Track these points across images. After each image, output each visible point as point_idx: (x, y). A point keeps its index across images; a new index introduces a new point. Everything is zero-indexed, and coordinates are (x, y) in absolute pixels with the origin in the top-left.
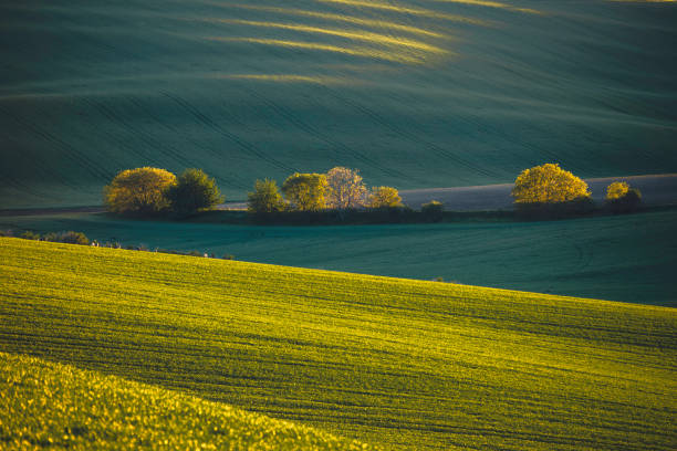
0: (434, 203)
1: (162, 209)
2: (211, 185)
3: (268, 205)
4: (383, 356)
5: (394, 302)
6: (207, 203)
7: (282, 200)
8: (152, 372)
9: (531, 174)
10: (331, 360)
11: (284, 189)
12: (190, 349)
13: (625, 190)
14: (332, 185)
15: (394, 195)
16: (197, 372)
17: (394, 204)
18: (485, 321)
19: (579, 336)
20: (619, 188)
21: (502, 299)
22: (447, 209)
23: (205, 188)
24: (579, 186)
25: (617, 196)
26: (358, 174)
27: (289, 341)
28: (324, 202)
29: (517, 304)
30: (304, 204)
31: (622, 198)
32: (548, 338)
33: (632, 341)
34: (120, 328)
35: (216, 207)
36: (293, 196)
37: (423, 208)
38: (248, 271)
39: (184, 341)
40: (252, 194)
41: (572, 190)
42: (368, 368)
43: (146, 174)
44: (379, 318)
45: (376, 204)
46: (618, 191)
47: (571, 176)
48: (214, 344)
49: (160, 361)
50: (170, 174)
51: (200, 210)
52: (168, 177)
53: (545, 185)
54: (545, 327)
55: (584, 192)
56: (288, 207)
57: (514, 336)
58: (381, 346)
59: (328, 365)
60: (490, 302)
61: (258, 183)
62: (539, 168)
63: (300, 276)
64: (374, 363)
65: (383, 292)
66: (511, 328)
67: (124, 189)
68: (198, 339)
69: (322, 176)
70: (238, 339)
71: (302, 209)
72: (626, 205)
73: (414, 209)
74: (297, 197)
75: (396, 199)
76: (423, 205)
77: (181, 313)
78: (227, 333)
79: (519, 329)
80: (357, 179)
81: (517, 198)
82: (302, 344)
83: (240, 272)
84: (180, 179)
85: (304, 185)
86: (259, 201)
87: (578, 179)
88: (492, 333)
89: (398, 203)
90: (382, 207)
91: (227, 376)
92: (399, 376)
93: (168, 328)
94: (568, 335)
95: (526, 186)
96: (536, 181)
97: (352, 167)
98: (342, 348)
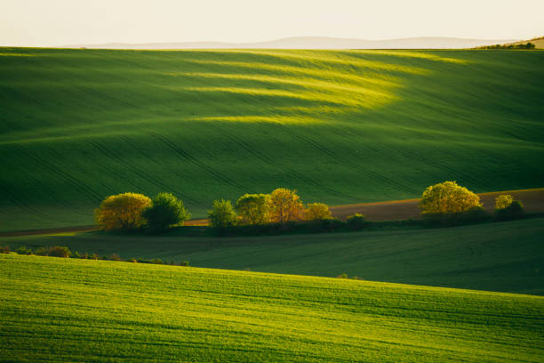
0: (357, 215)
1: (141, 227)
2: (179, 205)
3: (225, 221)
4: (239, 335)
5: (274, 293)
6: (176, 220)
7: (235, 216)
8: (37, 354)
9: (434, 190)
10: (193, 341)
11: (236, 208)
12: (75, 335)
13: (510, 201)
14: (275, 203)
15: (325, 209)
16: (76, 353)
17: (326, 217)
18: (347, 307)
19: (421, 317)
20: (505, 199)
21: (365, 289)
22: (368, 220)
23: (174, 208)
24: (473, 198)
25: (504, 206)
26: (296, 194)
27: (163, 326)
28: (268, 217)
29: (376, 293)
30: (253, 219)
31: (508, 208)
32: (397, 319)
33: (465, 320)
34: (22, 320)
35: (182, 224)
36: (244, 212)
37: (348, 220)
38: (158, 272)
39: (73, 328)
40: (212, 212)
41: (468, 202)
42: (222, 346)
43: (127, 198)
44: (256, 307)
45: (310, 217)
46: (505, 202)
47: (466, 191)
48: (98, 330)
49: (46, 345)
50: (147, 198)
51: (171, 226)
52: (145, 200)
53: (446, 198)
54: (396, 310)
55: (477, 203)
56: (241, 222)
57: (367, 318)
58: (241, 328)
59: (190, 344)
60: (354, 292)
61: (216, 203)
62: (439, 185)
63: (201, 275)
64: (230, 342)
65: (266, 285)
66: (367, 312)
67: (110, 211)
68: (85, 327)
69: (268, 195)
70: (119, 326)
71: (251, 223)
72: (512, 213)
73: (342, 221)
74: (248, 213)
75: (327, 213)
76: (349, 217)
77: (79, 307)
78: (111, 322)
79: (373, 313)
80: (295, 197)
81: (424, 209)
82: (173, 328)
83: (151, 273)
84: (155, 202)
85: (253, 204)
86: (218, 217)
87: (471, 193)
88: (349, 316)
89: (329, 217)
90: (315, 220)
91: (100, 355)
92: (246, 351)
93: (62, 318)
94: (413, 316)
95: (430, 200)
96: (438, 195)
97: (291, 188)
98: (206, 330)
